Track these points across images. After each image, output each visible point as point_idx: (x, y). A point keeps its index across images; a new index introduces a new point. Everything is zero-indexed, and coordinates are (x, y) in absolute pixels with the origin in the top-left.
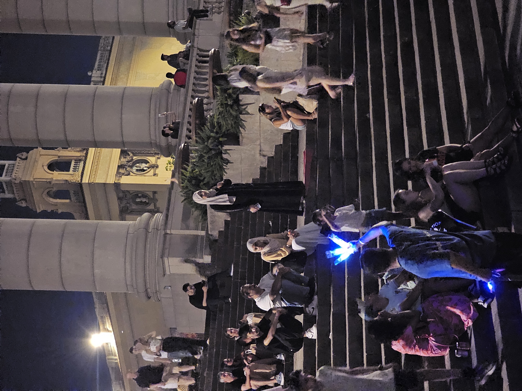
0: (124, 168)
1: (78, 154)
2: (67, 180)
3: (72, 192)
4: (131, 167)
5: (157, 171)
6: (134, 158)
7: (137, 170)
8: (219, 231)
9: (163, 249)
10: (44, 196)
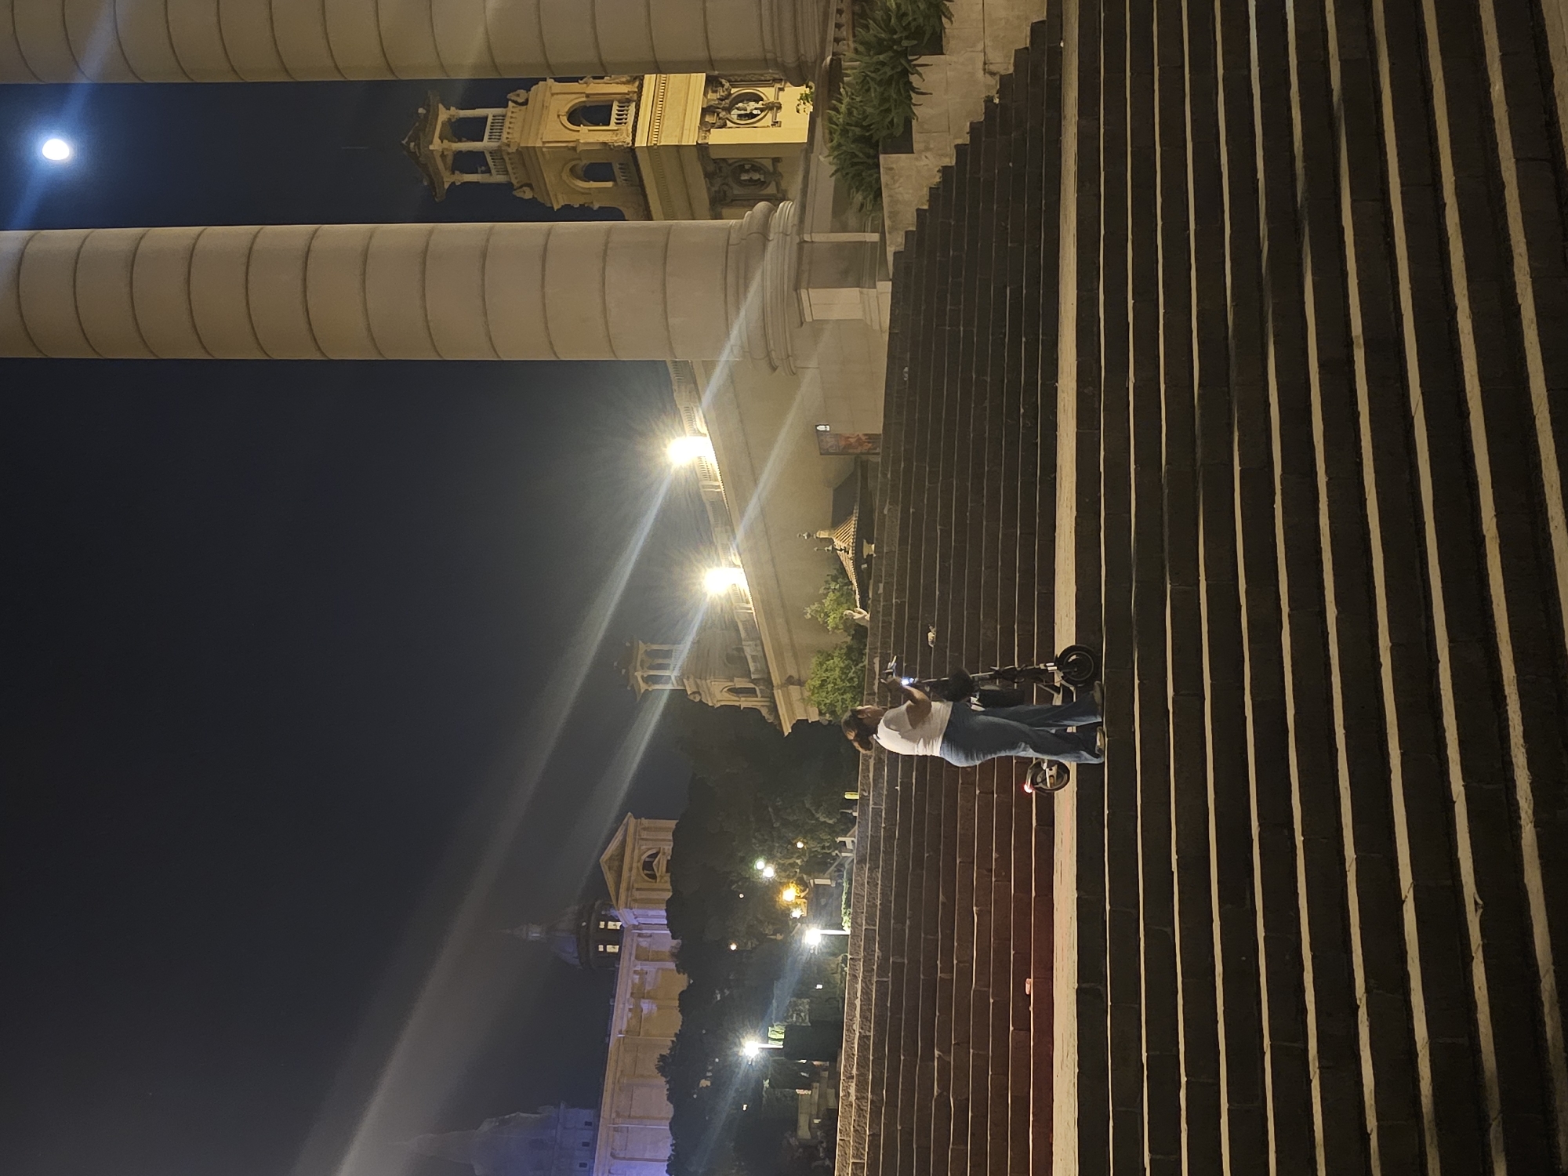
0: (714, 112)
1: (624, 89)
2: (605, 144)
3: (616, 167)
4: (729, 110)
5: (780, 117)
6: (733, 91)
7: (740, 116)
8: (907, 233)
9: (798, 273)
10: (565, 177)
